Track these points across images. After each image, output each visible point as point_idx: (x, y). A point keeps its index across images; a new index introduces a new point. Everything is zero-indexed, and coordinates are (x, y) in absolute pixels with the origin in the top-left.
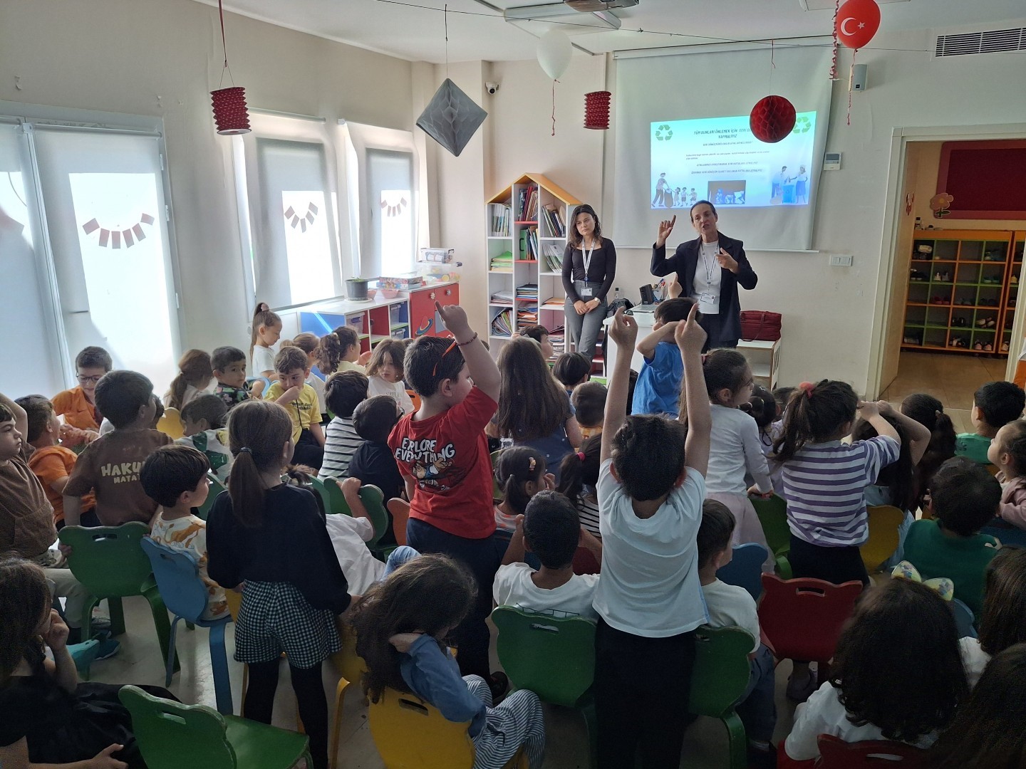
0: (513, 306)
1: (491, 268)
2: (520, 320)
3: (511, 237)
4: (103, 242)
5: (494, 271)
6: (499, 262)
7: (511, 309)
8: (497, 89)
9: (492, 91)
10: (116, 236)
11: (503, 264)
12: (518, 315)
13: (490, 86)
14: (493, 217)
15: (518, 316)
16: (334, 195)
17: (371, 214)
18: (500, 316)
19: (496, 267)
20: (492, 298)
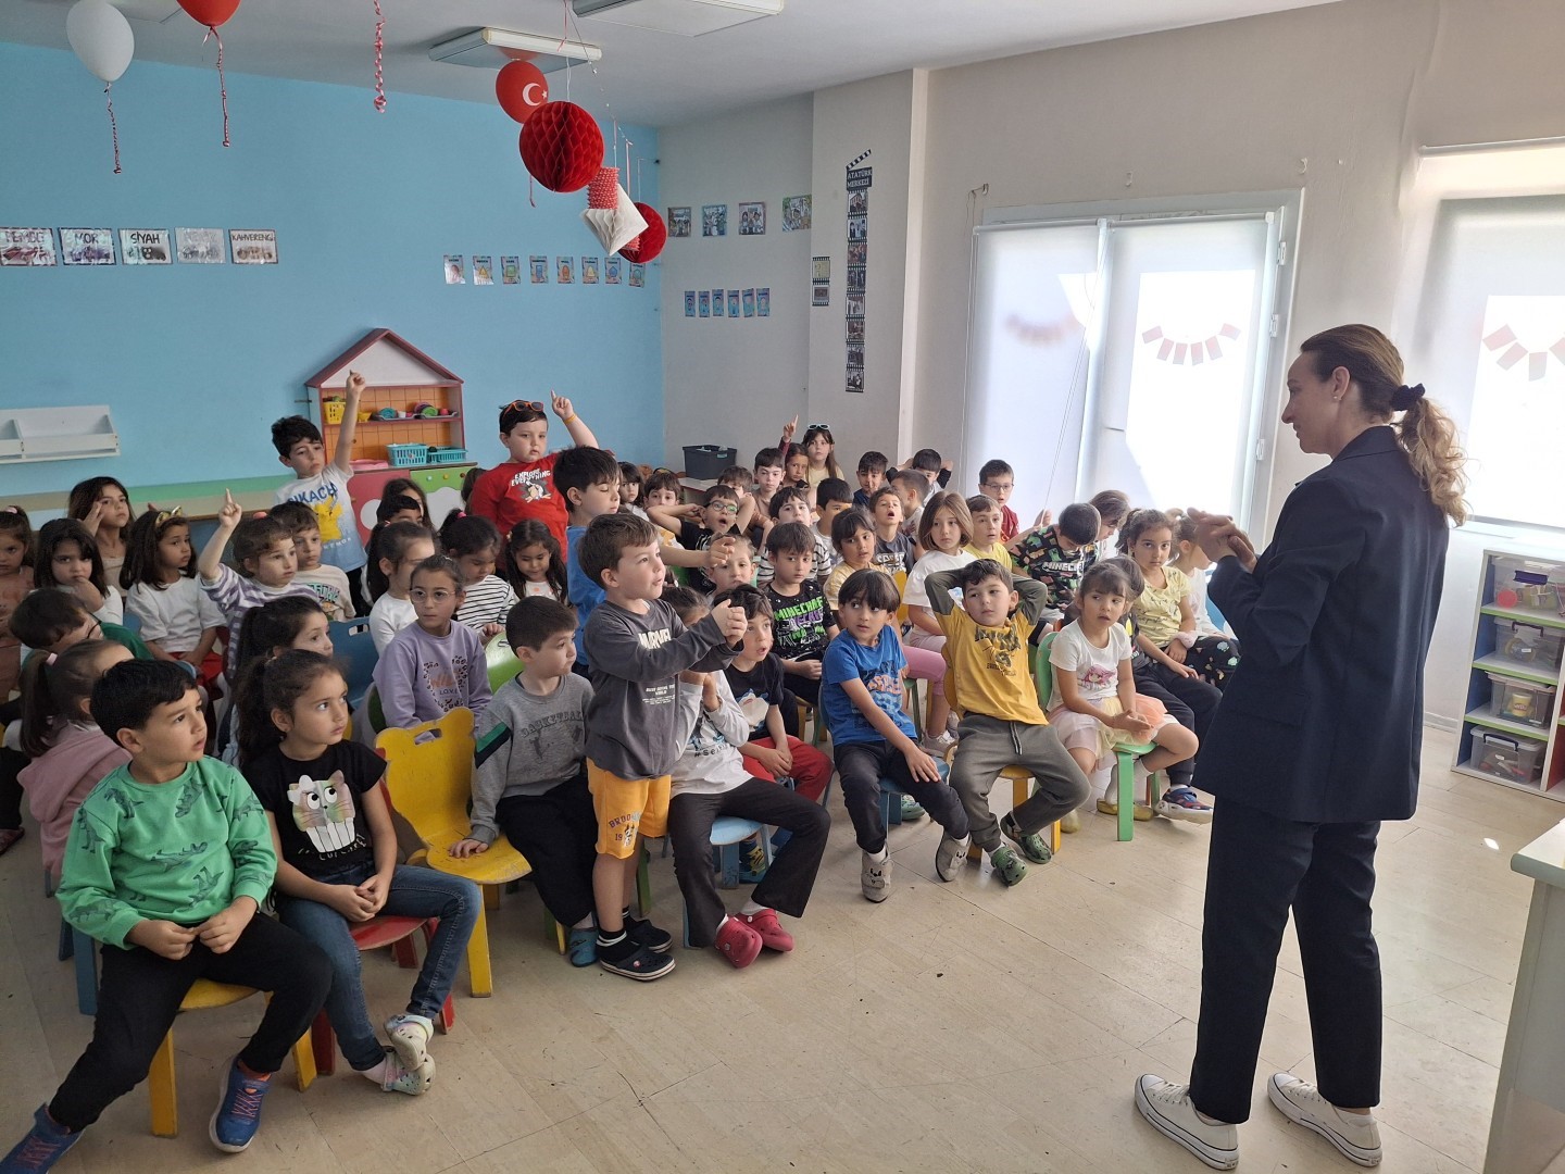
4: (1163, 354)
10: (1181, 349)
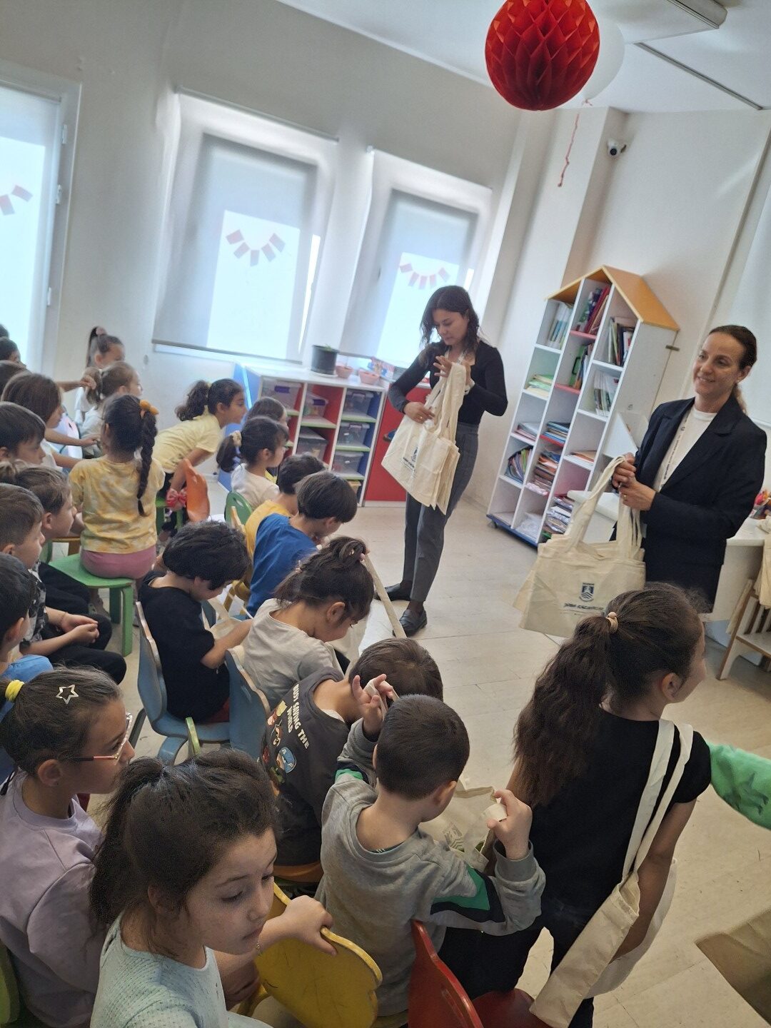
0: (535, 444)
1: (527, 386)
2: (539, 466)
3: (561, 350)
5: (530, 392)
6: (540, 381)
7: (531, 447)
8: (623, 150)
9: (613, 152)
11: (542, 386)
12: (540, 459)
13: (612, 144)
14: (554, 320)
15: (540, 462)
16: (316, 240)
17: (378, 274)
18: (519, 453)
19: (534, 387)
20: (519, 427)
